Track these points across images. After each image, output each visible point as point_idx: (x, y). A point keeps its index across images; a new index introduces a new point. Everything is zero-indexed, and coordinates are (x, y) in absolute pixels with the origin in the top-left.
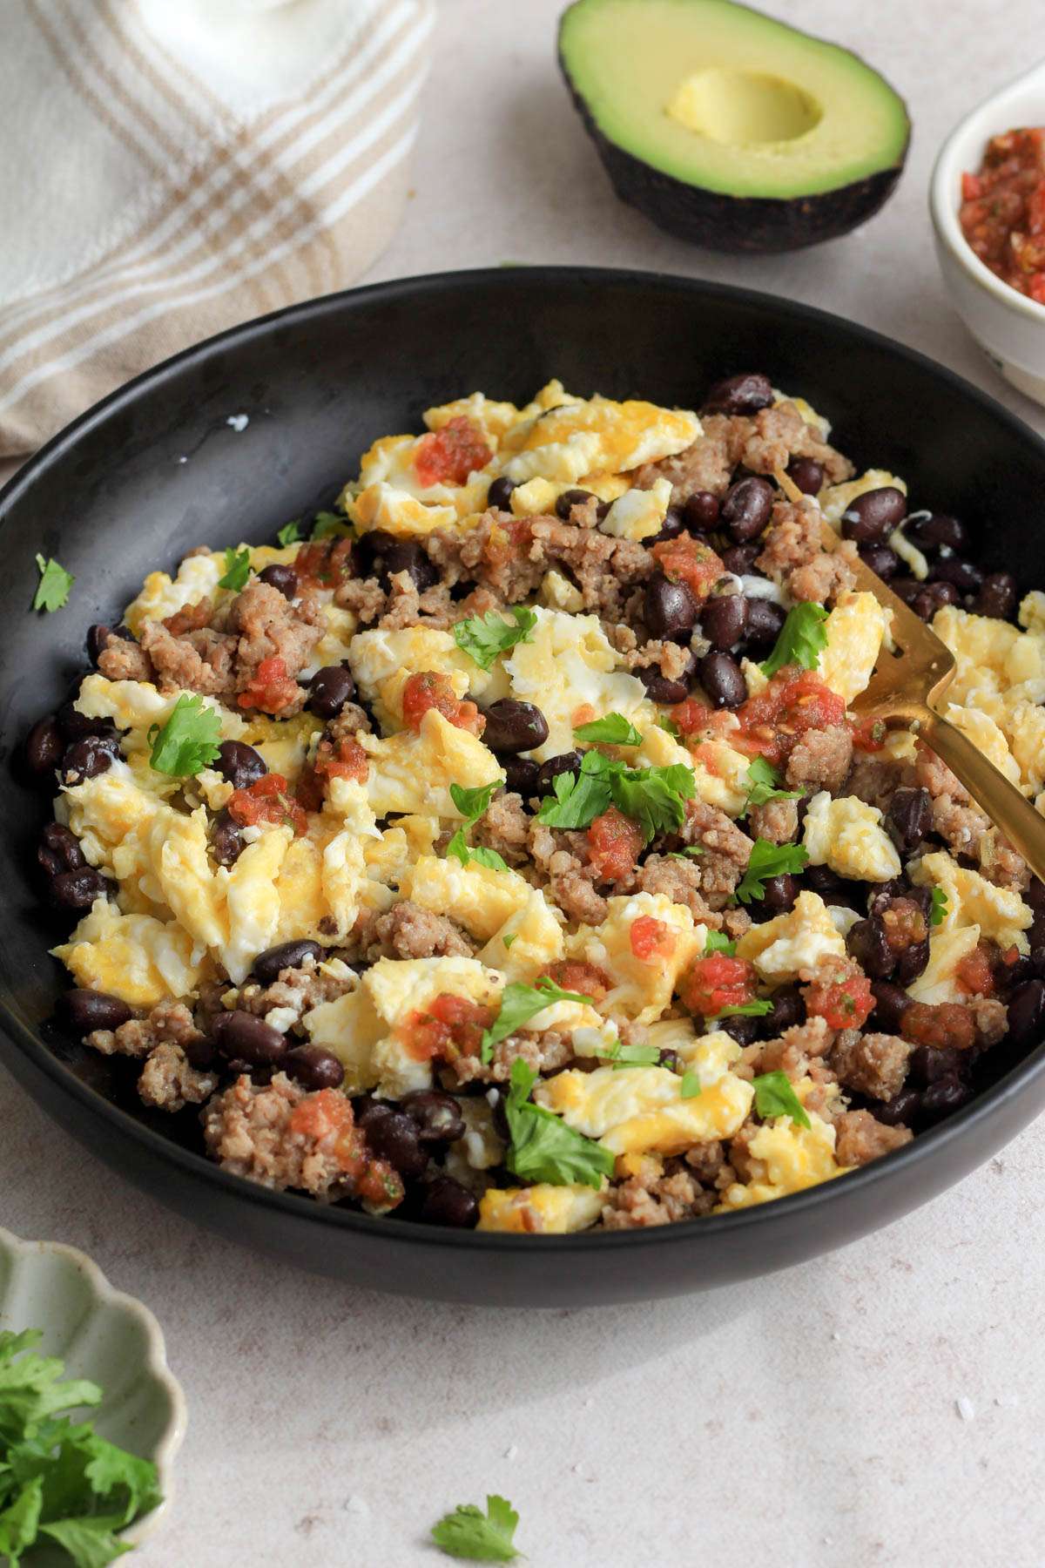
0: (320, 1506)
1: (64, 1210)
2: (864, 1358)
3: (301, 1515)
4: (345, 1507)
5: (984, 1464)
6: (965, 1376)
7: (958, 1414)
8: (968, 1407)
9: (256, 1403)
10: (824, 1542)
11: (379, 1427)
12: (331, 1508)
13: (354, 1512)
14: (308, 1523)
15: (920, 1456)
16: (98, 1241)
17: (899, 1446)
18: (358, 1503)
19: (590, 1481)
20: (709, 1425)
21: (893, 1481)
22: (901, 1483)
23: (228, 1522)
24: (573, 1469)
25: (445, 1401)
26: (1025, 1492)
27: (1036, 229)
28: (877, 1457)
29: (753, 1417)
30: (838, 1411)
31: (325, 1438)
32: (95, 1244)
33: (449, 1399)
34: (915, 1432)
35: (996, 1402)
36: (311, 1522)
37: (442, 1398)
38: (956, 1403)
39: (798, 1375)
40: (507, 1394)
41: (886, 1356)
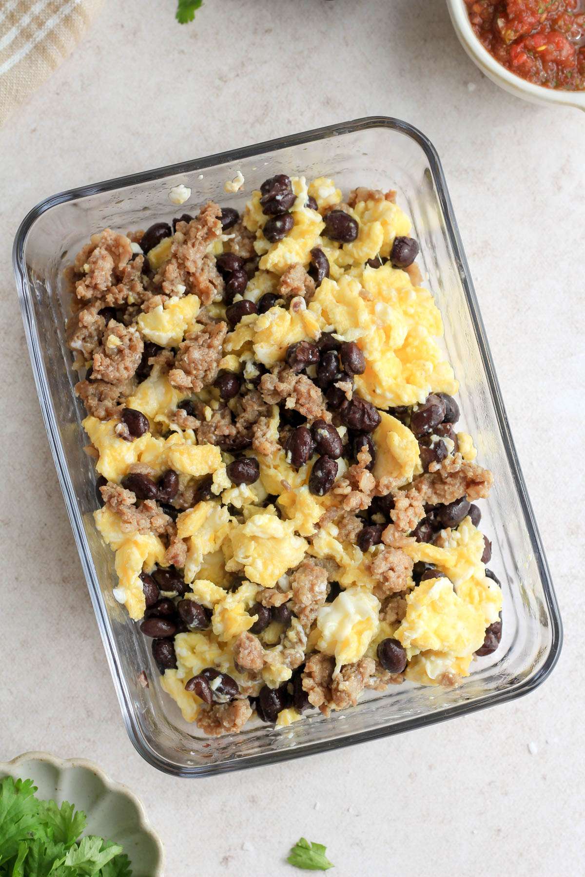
0: (230, 850)
1: (69, 698)
2: (480, 726)
3: (222, 856)
4: (242, 848)
5: (544, 778)
6: (530, 729)
7: (529, 751)
8: (534, 748)
9: (188, 796)
10: (473, 833)
11: (250, 801)
12: (236, 850)
13: (247, 850)
14: (226, 859)
15: (513, 778)
16: (90, 714)
17: (503, 774)
18: (248, 845)
19: (357, 816)
20: (410, 776)
21: (502, 794)
22: (506, 794)
23: (187, 865)
24: (348, 810)
25: (280, 781)
26: (565, 791)
27: (511, 16)
28: (492, 782)
29: (430, 767)
30: (471, 758)
31: (225, 811)
32: (89, 716)
33: (281, 780)
34: (509, 765)
35: (547, 742)
36: (227, 859)
37: (278, 780)
38: (528, 746)
39: (450, 741)
40: (310, 773)
41: (491, 723)
